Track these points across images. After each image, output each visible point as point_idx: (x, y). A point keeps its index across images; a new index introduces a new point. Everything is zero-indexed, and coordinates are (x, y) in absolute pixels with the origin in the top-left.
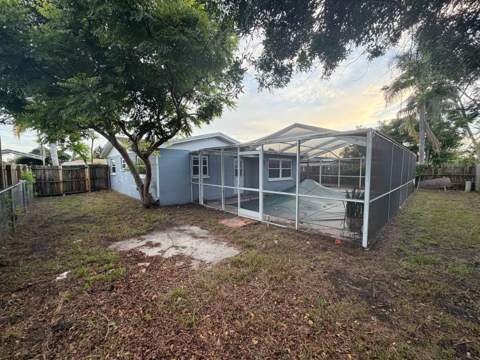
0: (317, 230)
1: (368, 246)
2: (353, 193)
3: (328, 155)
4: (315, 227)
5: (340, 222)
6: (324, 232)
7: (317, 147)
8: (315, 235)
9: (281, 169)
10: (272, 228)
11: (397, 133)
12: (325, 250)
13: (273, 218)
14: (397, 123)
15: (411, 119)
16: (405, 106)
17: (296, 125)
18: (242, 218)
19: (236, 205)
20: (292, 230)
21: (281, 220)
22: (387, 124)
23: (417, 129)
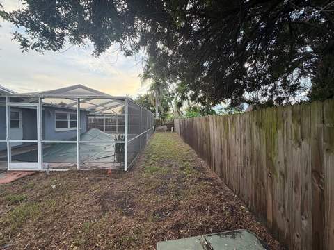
0: (95, 167)
1: (128, 169)
2: (119, 137)
3: (109, 111)
4: (94, 165)
5: (112, 158)
6: (101, 167)
7: (100, 105)
8: (93, 170)
9: (69, 121)
10: (52, 174)
11: (147, 102)
12: (99, 180)
13: (55, 165)
14: (147, 97)
15: (152, 95)
16: (149, 88)
17: (79, 86)
18: (13, 172)
19: (6, 159)
20: (73, 171)
21: (64, 165)
22: (142, 96)
23: (155, 101)
